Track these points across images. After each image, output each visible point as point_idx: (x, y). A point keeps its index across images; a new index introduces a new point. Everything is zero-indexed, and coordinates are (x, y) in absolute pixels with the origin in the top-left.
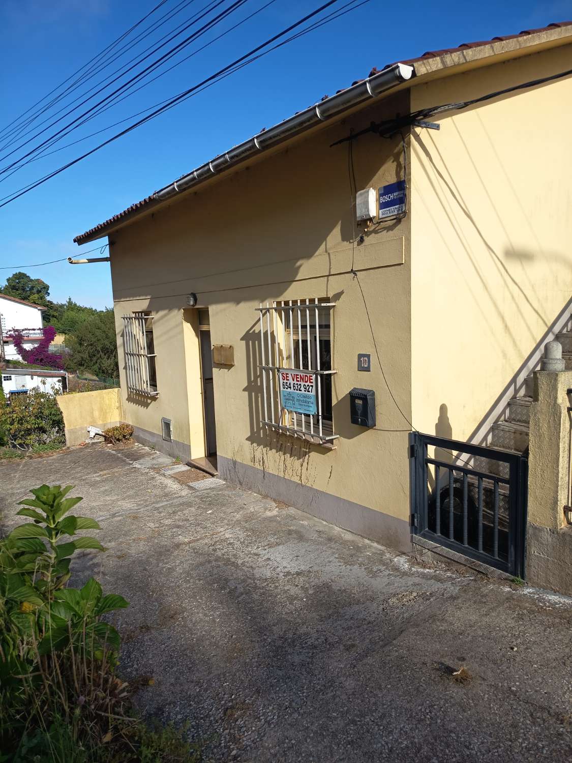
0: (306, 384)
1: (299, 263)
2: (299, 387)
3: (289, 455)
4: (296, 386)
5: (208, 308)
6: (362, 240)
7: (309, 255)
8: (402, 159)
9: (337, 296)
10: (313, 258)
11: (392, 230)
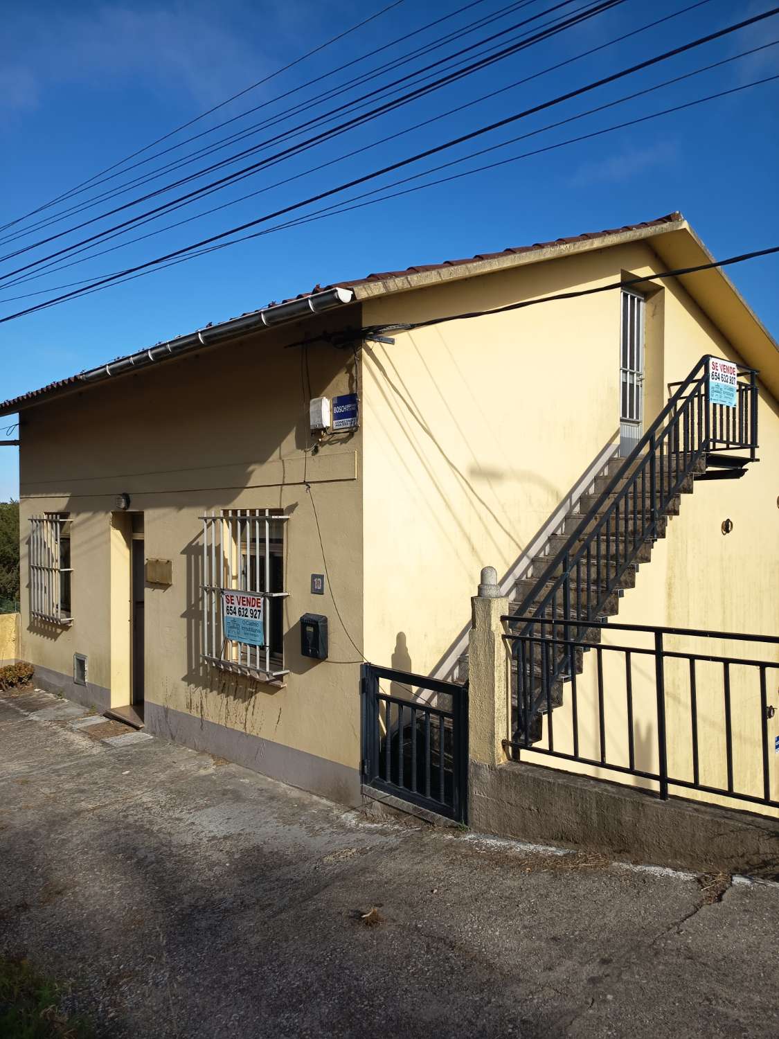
0: (253, 609)
1: (251, 468)
2: (245, 612)
3: (232, 698)
4: (242, 611)
5: (143, 512)
6: (316, 451)
7: (262, 460)
8: (354, 372)
9: (291, 508)
10: (266, 464)
11: (346, 442)
